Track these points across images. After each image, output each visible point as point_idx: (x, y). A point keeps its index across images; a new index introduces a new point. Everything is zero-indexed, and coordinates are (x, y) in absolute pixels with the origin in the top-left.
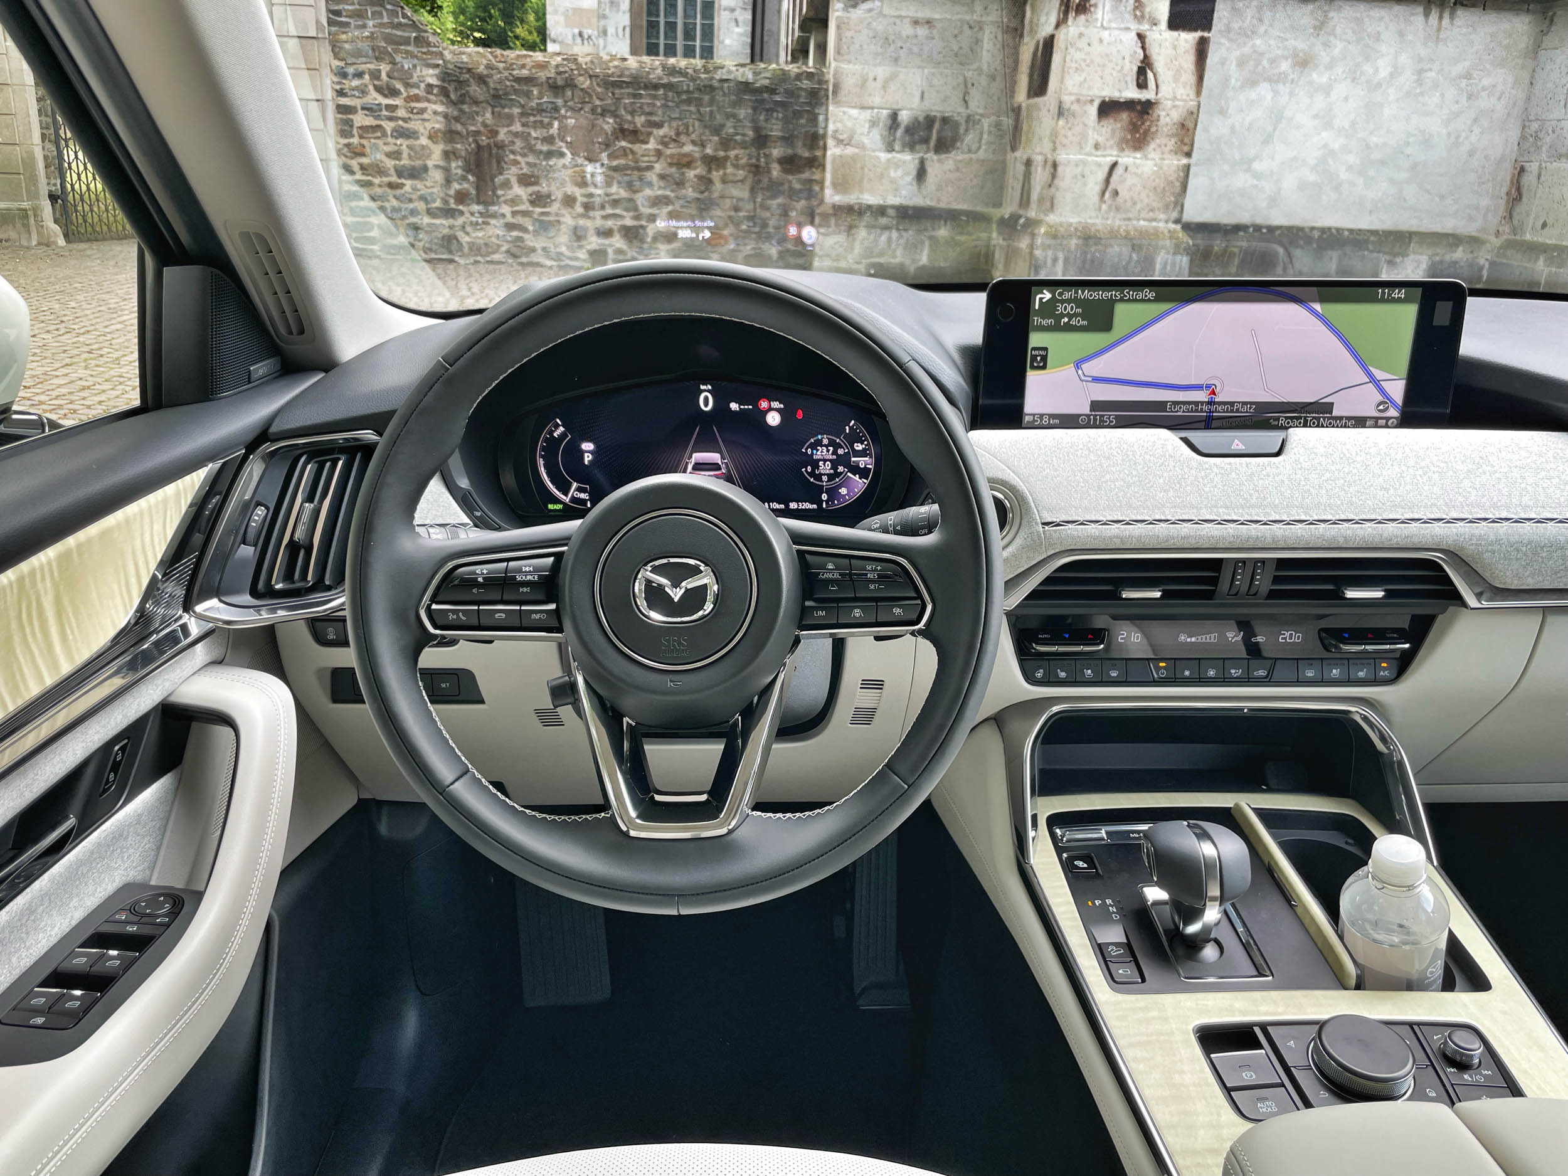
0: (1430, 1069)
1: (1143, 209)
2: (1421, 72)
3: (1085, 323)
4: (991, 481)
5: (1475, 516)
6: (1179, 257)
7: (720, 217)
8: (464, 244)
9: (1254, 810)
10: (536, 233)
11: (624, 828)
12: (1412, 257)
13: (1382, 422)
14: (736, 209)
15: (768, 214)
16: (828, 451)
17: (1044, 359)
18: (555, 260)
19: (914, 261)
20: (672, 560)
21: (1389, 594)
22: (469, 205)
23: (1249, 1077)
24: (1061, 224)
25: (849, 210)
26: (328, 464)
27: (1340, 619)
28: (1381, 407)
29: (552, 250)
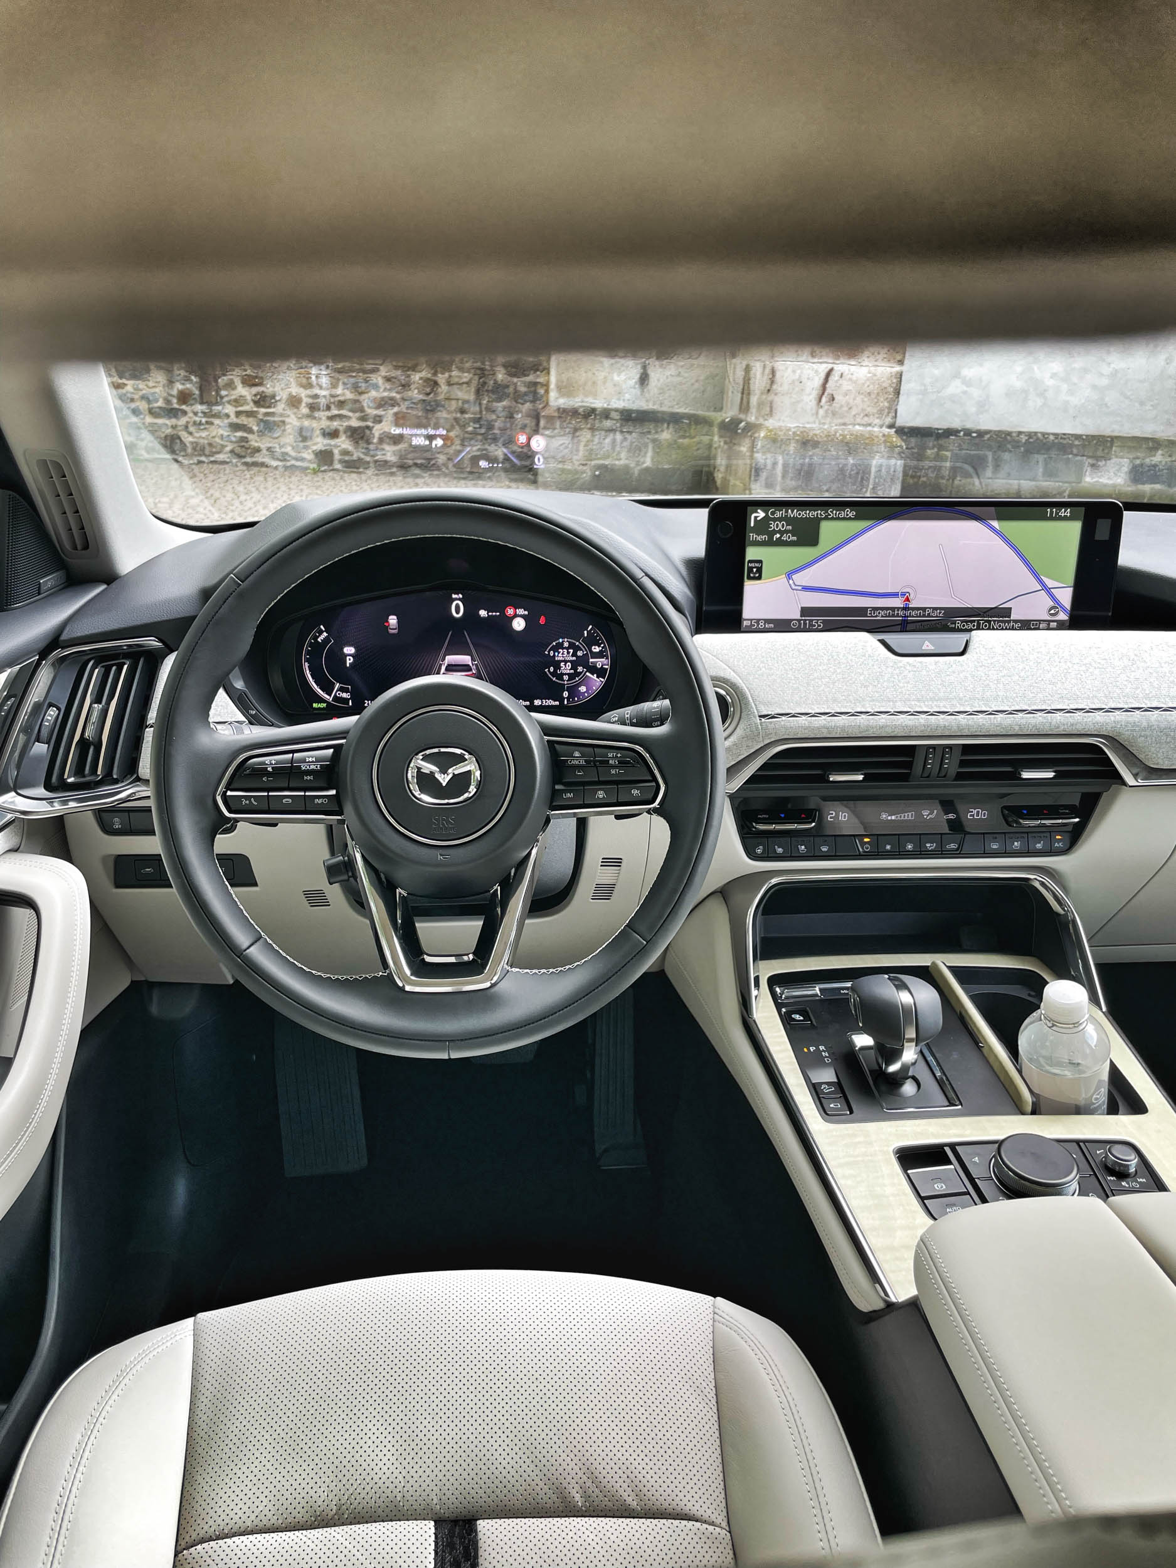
0: (1093, 1178)
1: (859, 414)
3: (795, 538)
4: (714, 679)
5: (1131, 706)
6: (893, 461)
7: (446, 419)
8: (188, 445)
9: (949, 968)
10: (261, 433)
11: (400, 984)
12: (1114, 460)
13: (1053, 625)
14: (463, 411)
15: (494, 417)
16: (568, 653)
17: (760, 570)
18: (281, 461)
19: (638, 464)
20: (443, 750)
21: (1059, 775)
22: (192, 405)
23: (940, 1188)
24: (780, 428)
25: (574, 412)
26: (114, 668)
27: (1019, 797)
28: (1052, 612)
29: (278, 450)
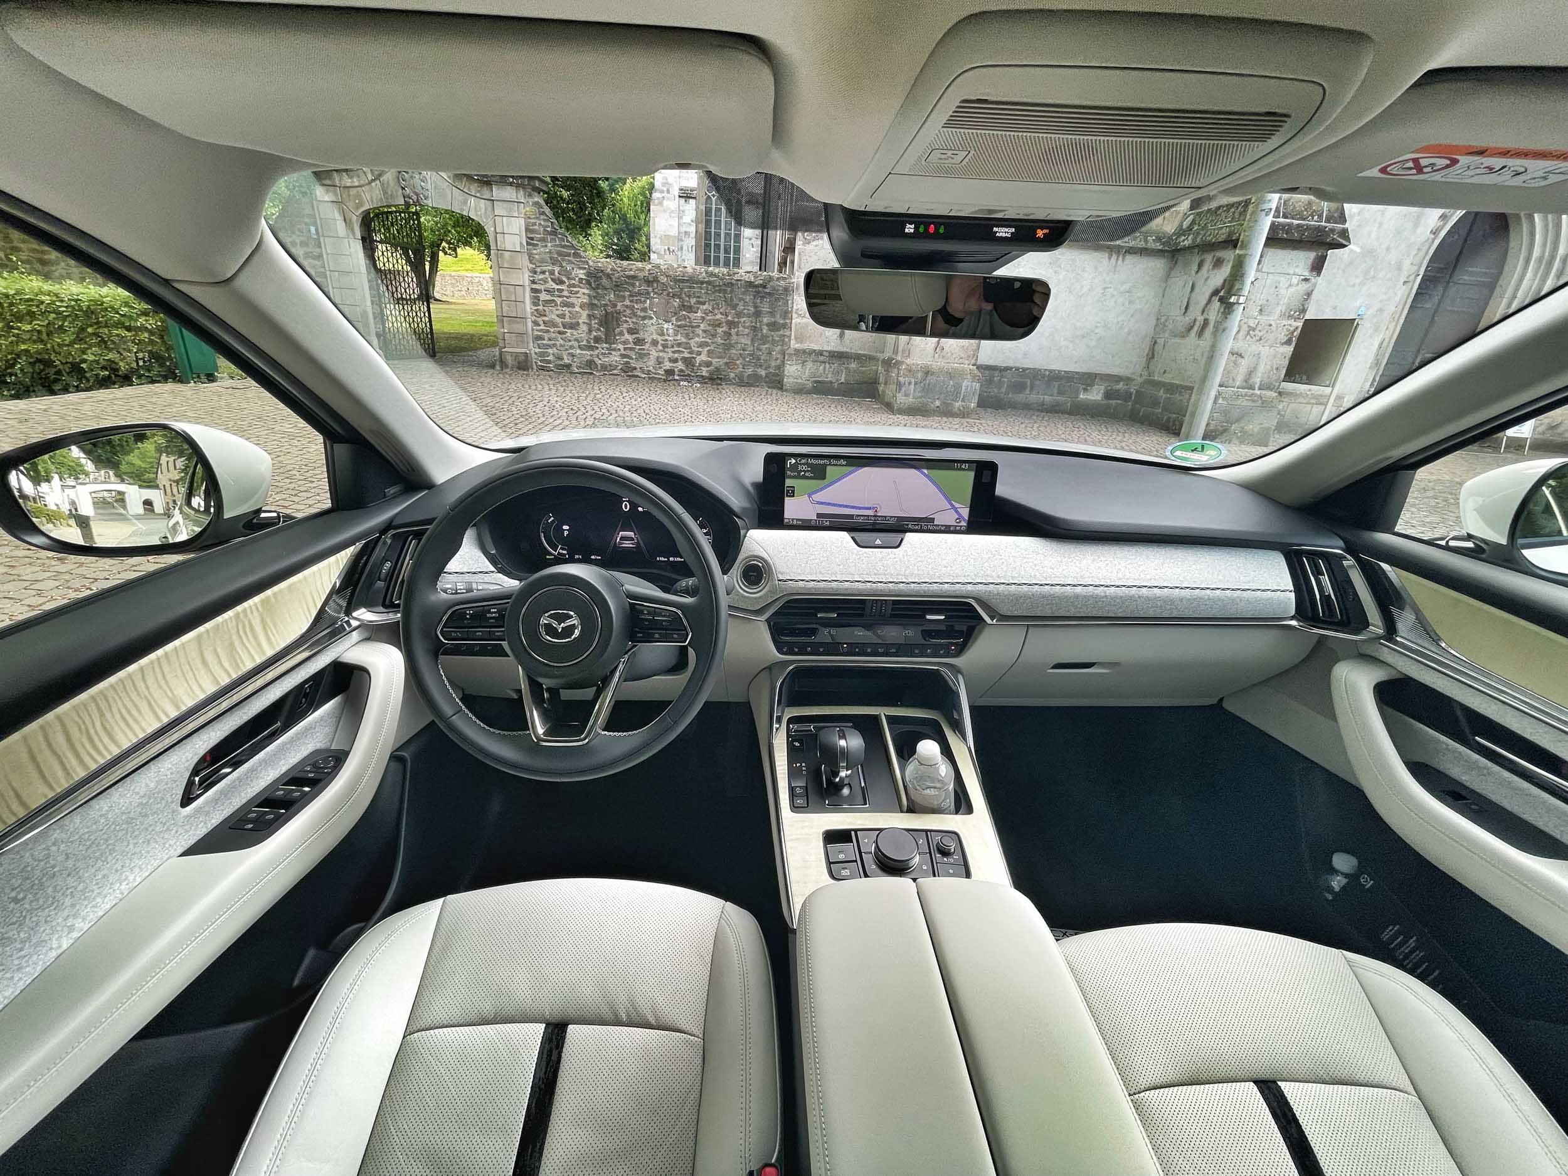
0: (929, 856)
1: (957, 358)
2: (1105, 288)
3: (813, 475)
5: (988, 582)
6: (974, 384)
7: (735, 354)
8: (598, 365)
10: (637, 359)
11: (535, 740)
12: (1096, 386)
13: (958, 530)
14: (744, 350)
15: (761, 353)
17: (793, 492)
19: (837, 380)
21: (948, 617)
22: (601, 344)
23: (841, 857)
24: (913, 364)
25: (804, 351)
28: (957, 523)
29: (645, 369)
